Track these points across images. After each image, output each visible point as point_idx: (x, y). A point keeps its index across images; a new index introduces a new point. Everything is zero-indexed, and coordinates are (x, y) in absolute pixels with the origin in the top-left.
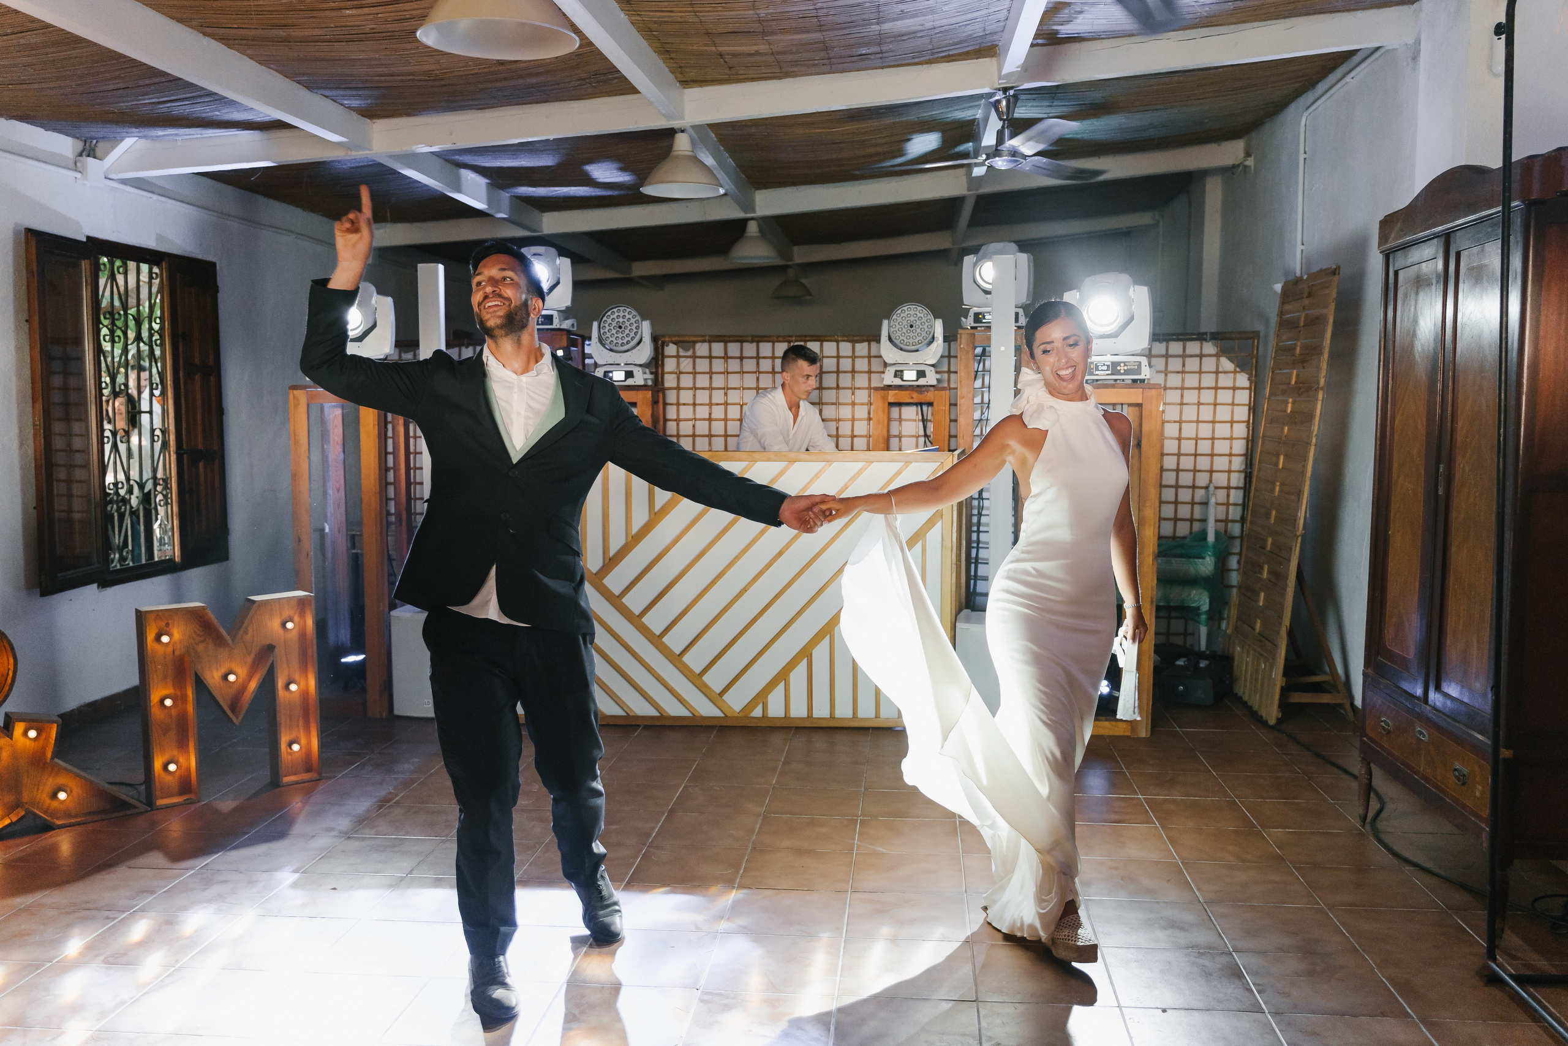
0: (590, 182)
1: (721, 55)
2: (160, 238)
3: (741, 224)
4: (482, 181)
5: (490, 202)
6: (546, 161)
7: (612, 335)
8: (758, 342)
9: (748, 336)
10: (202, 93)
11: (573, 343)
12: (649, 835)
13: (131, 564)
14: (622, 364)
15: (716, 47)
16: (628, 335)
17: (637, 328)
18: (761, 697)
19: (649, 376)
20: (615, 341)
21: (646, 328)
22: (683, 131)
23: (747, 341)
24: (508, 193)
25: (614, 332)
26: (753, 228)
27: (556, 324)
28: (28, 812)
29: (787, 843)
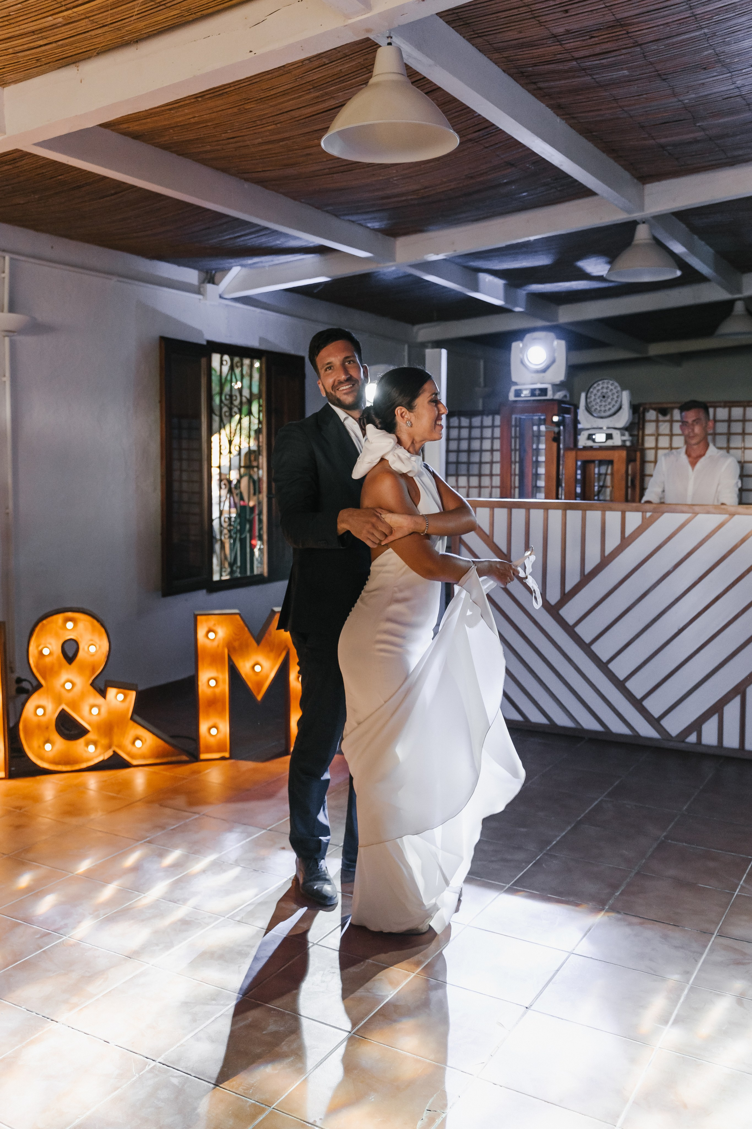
0: (586, 276)
1: (663, 147)
2: (262, 340)
3: (729, 304)
4: (500, 283)
5: (506, 299)
6: (542, 260)
7: (596, 403)
8: (730, 407)
9: (720, 402)
10: (257, 228)
11: (567, 411)
12: (550, 842)
13: (239, 575)
14: (605, 428)
15: (654, 139)
16: (609, 404)
17: (618, 397)
18: (697, 726)
19: (627, 437)
20: (599, 409)
21: (625, 397)
22: (644, 223)
23: (720, 407)
24: (524, 290)
25: (598, 401)
26: (739, 307)
27: (550, 396)
28: (115, 753)
29: (672, 872)
